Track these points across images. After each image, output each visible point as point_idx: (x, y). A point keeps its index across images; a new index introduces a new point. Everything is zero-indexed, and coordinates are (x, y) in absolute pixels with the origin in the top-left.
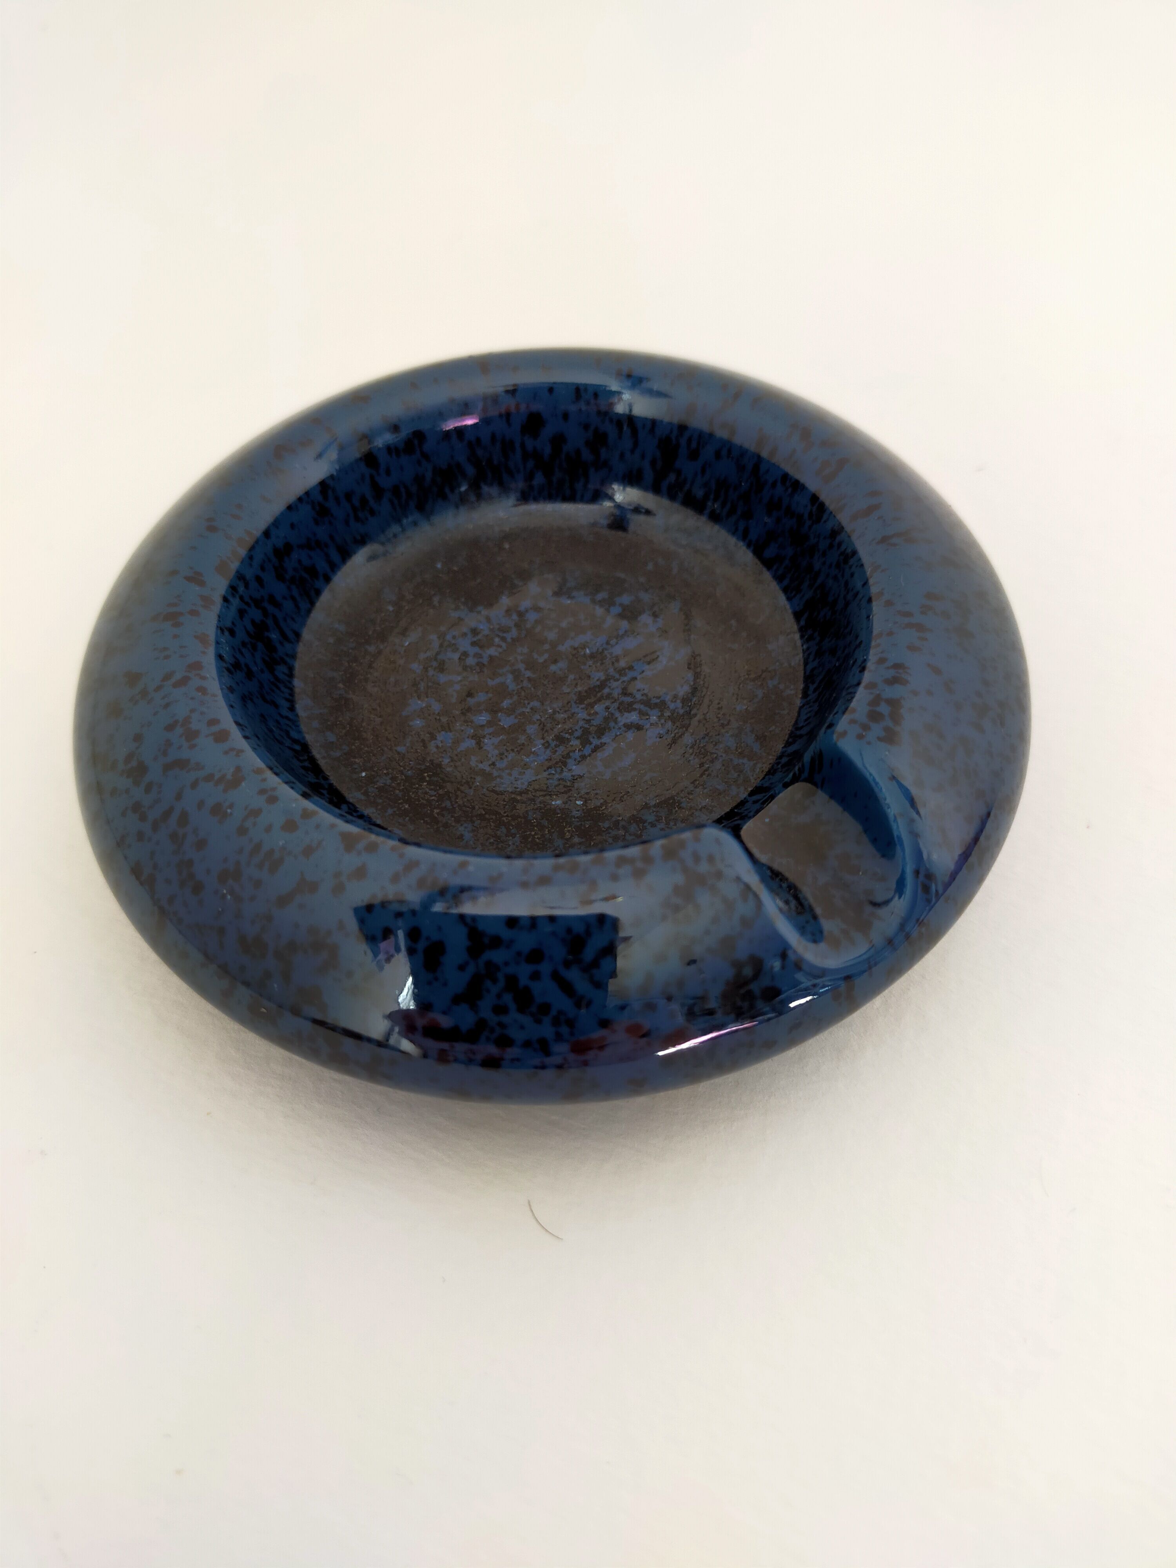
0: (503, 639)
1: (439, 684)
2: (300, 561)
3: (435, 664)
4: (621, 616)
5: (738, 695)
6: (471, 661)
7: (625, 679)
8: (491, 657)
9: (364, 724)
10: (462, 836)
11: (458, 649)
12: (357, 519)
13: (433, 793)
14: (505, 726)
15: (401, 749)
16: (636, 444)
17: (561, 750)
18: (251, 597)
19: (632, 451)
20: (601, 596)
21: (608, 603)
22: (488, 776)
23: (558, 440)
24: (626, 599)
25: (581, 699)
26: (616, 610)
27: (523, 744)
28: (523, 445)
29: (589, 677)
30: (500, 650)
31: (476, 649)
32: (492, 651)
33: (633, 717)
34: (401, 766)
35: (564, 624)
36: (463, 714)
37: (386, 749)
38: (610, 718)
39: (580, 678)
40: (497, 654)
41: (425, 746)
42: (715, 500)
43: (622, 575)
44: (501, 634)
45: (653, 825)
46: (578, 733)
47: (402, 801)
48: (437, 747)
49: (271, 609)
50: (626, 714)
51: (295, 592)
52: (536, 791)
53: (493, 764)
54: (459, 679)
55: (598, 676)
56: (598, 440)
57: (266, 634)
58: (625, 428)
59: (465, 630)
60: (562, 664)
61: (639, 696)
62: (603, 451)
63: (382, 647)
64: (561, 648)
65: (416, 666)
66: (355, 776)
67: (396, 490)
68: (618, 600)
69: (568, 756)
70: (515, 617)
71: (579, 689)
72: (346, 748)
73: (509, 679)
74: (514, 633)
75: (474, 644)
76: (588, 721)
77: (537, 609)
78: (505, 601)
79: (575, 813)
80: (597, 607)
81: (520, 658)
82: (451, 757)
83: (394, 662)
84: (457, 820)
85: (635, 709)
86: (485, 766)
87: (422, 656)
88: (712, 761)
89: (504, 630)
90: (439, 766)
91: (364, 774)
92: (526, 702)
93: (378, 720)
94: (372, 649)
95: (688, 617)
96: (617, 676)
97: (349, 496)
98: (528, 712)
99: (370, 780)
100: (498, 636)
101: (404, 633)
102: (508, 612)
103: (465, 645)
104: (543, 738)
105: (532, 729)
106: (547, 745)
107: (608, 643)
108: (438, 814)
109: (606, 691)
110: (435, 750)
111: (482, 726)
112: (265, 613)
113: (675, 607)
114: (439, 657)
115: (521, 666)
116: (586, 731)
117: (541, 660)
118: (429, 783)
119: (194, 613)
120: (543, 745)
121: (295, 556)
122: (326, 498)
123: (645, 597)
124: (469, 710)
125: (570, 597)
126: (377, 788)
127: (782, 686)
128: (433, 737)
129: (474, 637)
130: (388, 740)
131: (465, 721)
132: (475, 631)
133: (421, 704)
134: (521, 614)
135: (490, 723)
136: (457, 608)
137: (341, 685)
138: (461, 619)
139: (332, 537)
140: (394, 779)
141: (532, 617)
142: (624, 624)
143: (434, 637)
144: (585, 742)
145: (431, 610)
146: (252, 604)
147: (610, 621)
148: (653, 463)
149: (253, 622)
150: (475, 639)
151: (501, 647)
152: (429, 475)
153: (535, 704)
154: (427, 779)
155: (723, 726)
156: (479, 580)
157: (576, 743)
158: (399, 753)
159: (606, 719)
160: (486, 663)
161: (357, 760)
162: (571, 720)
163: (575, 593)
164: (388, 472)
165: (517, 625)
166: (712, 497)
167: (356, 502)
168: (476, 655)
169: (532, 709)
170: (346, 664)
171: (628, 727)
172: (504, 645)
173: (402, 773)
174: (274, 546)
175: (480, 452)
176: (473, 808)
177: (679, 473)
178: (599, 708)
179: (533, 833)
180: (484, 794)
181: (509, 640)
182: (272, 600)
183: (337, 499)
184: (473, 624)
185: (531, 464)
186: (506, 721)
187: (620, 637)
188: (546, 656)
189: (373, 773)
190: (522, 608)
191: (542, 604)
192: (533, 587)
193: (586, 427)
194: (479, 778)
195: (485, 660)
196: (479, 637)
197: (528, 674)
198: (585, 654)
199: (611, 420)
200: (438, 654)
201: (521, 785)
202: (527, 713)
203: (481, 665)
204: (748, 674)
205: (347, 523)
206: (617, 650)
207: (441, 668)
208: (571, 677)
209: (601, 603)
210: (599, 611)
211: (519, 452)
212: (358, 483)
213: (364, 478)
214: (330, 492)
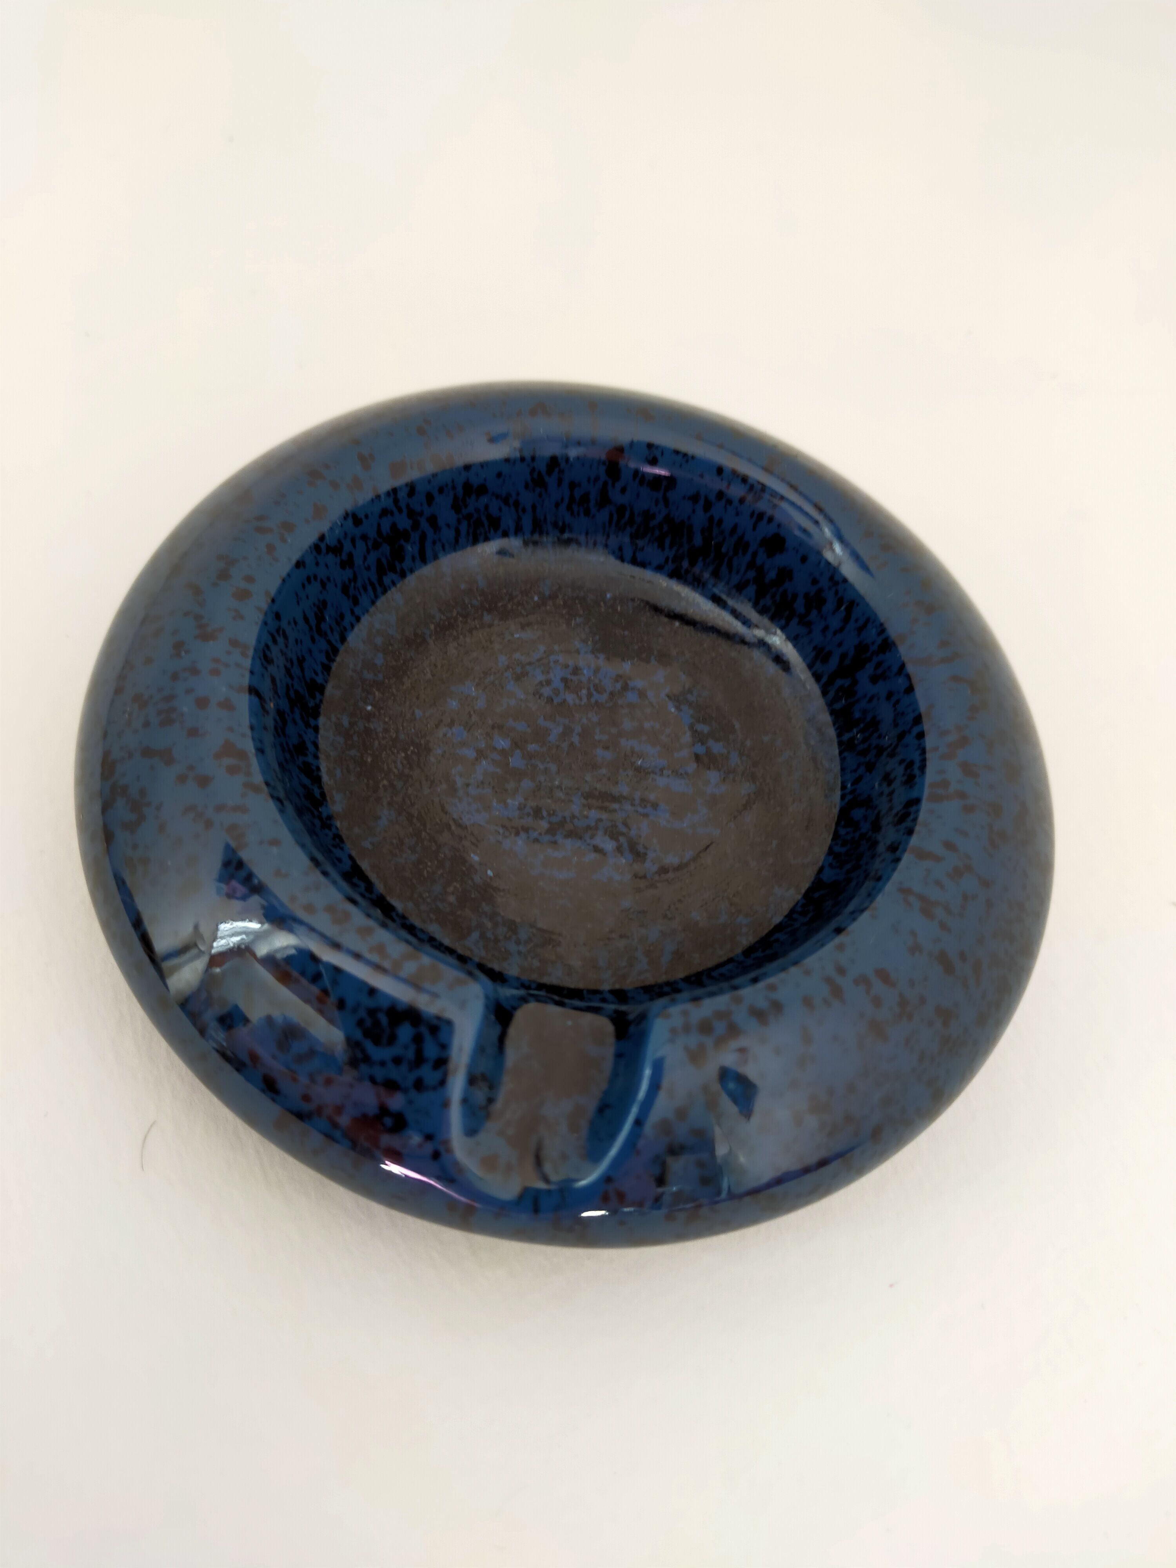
0: (590, 695)
1: (502, 688)
2: (487, 507)
3: (519, 670)
4: (697, 757)
5: (706, 903)
6: (546, 691)
7: (640, 810)
8: (565, 701)
9: (415, 671)
10: (380, 818)
11: (548, 672)
12: (569, 508)
13: (400, 766)
14: (511, 764)
15: (418, 713)
16: (841, 630)
17: (528, 821)
18: (408, 506)
19: (835, 633)
20: (704, 728)
21: (699, 738)
22: (453, 790)
23: (785, 574)
24: (717, 748)
25: (588, 796)
26: (700, 749)
27: (506, 790)
28: (755, 554)
29: (617, 783)
30: (577, 701)
31: (561, 686)
32: (570, 698)
33: (609, 845)
34: (403, 726)
35: (647, 725)
36: (493, 727)
37: (408, 703)
38: (591, 829)
39: (609, 779)
40: (571, 702)
41: (437, 726)
42: (861, 731)
43: (737, 726)
44: (592, 689)
45: (518, 943)
46: (554, 819)
47: (371, 753)
48: (445, 735)
49: (424, 525)
50: (607, 838)
51: (464, 527)
52: (472, 834)
53: (468, 785)
54: (522, 697)
55: (623, 789)
56: (816, 601)
57: (402, 542)
58: (843, 608)
59: (571, 663)
60: (608, 755)
61: (633, 833)
62: (814, 613)
63: (496, 622)
64: (623, 742)
65: (503, 660)
66: (361, 704)
67: (621, 509)
68: (711, 743)
69: (526, 830)
70: (619, 686)
71: (598, 786)
72: (380, 677)
73: (556, 731)
74: (603, 698)
75: (565, 680)
76: (573, 817)
77: (642, 694)
78: (627, 667)
79: (477, 879)
80: (689, 734)
81: (585, 721)
82: (445, 752)
83: (491, 642)
84: (390, 804)
85: (617, 840)
86: (459, 782)
87: (517, 656)
88: (621, 936)
89: (599, 689)
90: (428, 750)
91: (369, 708)
92: (548, 759)
93: (429, 676)
94: (487, 618)
95: (747, 806)
96: (637, 802)
97: (573, 485)
98: (540, 769)
99: (369, 716)
100: (589, 689)
101: (523, 627)
102: (618, 678)
103: (556, 675)
104: (526, 799)
105: (527, 784)
106: (521, 808)
107: (662, 770)
108: (384, 786)
109: (616, 806)
110: (441, 735)
111: (495, 749)
112: (416, 526)
113: (746, 788)
114: (528, 668)
115: (578, 729)
116: (563, 822)
117: (597, 737)
118: (407, 757)
119: (335, 485)
120: (520, 804)
121: (484, 500)
122: (550, 472)
123: (735, 759)
124: (501, 727)
125: (678, 708)
126: (365, 727)
127: (744, 930)
128: (451, 724)
129: (571, 674)
130: (418, 698)
131: (488, 734)
132: (576, 671)
133: (473, 692)
134: (625, 688)
135: (504, 753)
136: (585, 641)
137: (432, 627)
138: (578, 652)
139: (534, 507)
140: (386, 731)
141: (631, 697)
142: (692, 767)
143: (542, 648)
144: (551, 831)
145: (564, 626)
146: (405, 511)
147: (685, 753)
148: (843, 656)
149: (394, 526)
150: (569, 677)
151: (581, 699)
152: (659, 518)
153: (553, 768)
154: (409, 753)
155: (665, 916)
156: (626, 633)
157: (544, 825)
158: (413, 713)
159: (588, 828)
160: (555, 702)
161: (377, 693)
162: (563, 804)
163: (685, 708)
164: (623, 490)
165: (612, 694)
166: (862, 726)
167: (577, 494)
168: (556, 692)
169: (546, 769)
170: (455, 614)
171: (596, 849)
172: (585, 700)
173: (397, 731)
174: (468, 479)
175: (715, 531)
176: (413, 805)
177: (855, 682)
178: (594, 814)
179: (429, 864)
180: (433, 801)
181: (593, 700)
182: (433, 521)
183: (560, 482)
184: (581, 664)
185: (751, 574)
186: (516, 761)
187: (676, 773)
188: (605, 737)
189: (377, 713)
190: (631, 684)
191: (650, 694)
192: (660, 675)
193: (815, 582)
194: (444, 786)
195: (556, 700)
196: (574, 678)
197: (576, 739)
198: (635, 762)
199: (837, 593)
200: (530, 664)
201: (466, 820)
202: (538, 768)
203: (550, 700)
204: (734, 896)
205: (557, 505)
206: (661, 781)
207: (518, 678)
208: (604, 771)
209: (695, 732)
210: (687, 738)
211: (748, 557)
212: (589, 480)
213: (597, 479)
214: (557, 470)
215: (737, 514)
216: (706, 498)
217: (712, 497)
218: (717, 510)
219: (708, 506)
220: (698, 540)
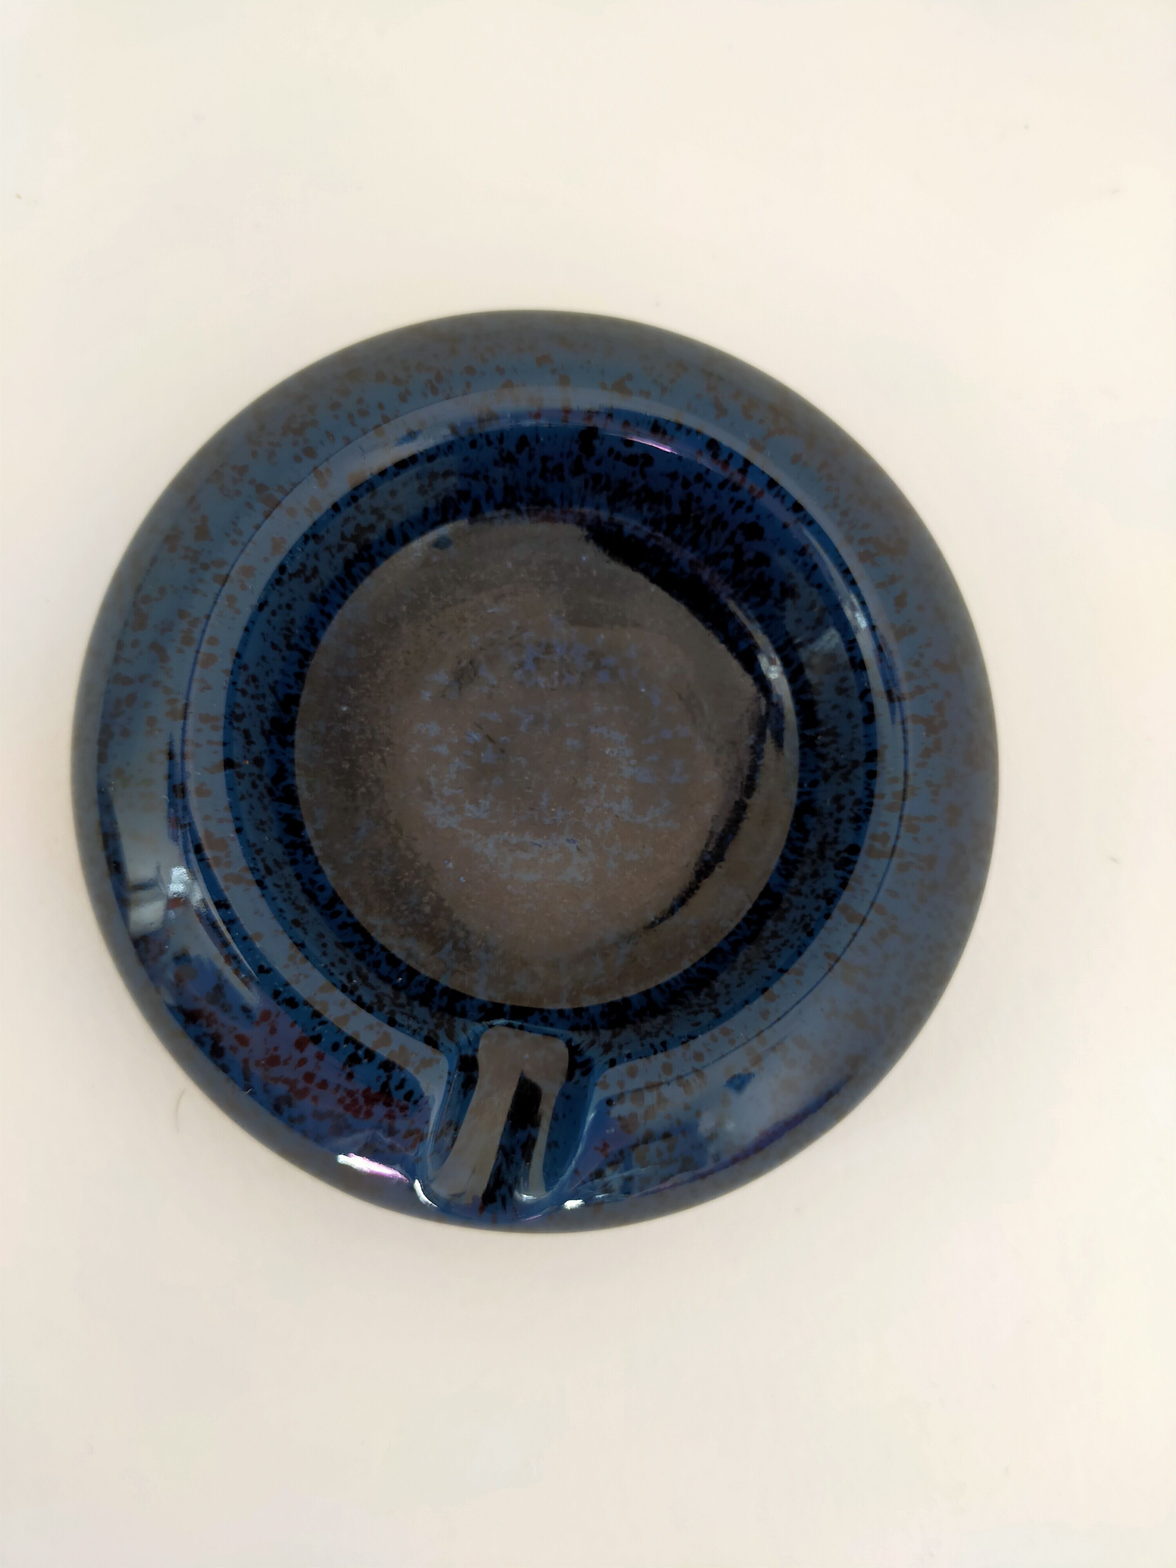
0: (561, 677)
3: (492, 651)
8: (537, 685)
9: (388, 661)
10: (359, 829)
11: (521, 652)
14: (483, 759)
15: (393, 709)
22: (427, 792)
23: (763, 559)
26: (667, 734)
27: (478, 790)
28: (733, 534)
30: (549, 685)
31: (533, 667)
32: (542, 681)
34: (378, 725)
35: (617, 709)
37: (382, 699)
39: (577, 770)
40: (542, 685)
41: (411, 723)
44: (564, 670)
46: (524, 818)
47: (349, 758)
48: (419, 732)
50: (573, 836)
52: (445, 838)
53: (442, 786)
54: (496, 684)
55: (591, 782)
59: (544, 643)
60: (579, 741)
61: (597, 831)
63: (469, 597)
64: (594, 729)
65: (476, 641)
66: (336, 706)
67: (597, 477)
70: (590, 665)
71: (567, 779)
73: (527, 720)
74: (575, 679)
75: (537, 661)
77: (613, 673)
80: (657, 717)
81: (556, 707)
82: (419, 751)
83: (465, 620)
86: (433, 782)
87: (490, 634)
89: (570, 669)
90: (404, 750)
91: (345, 709)
92: (519, 752)
93: (402, 665)
94: (459, 592)
95: (708, 796)
97: (545, 459)
98: (511, 763)
99: (346, 718)
100: (561, 670)
101: (498, 598)
102: (590, 655)
103: (529, 655)
105: (498, 781)
106: (492, 808)
107: (629, 759)
108: (362, 794)
110: (416, 732)
111: (468, 744)
114: (501, 648)
115: (549, 716)
117: (567, 725)
122: (519, 450)
124: (474, 718)
126: (342, 730)
128: (426, 719)
129: (543, 653)
130: (392, 692)
131: (461, 728)
132: (549, 649)
134: (597, 666)
135: (476, 748)
136: (559, 613)
137: (404, 608)
140: (362, 732)
141: (603, 677)
143: (515, 624)
144: (520, 831)
145: (538, 595)
147: (652, 739)
150: (542, 656)
151: (553, 682)
152: (637, 487)
158: (388, 710)
160: (527, 687)
161: (352, 690)
164: (598, 462)
167: (550, 465)
168: (528, 674)
169: (516, 763)
170: (427, 591)
172: (557, 683)
173: (373, 732)
175: (694, 505)
176: (389, 811)
179: (406, 874)
180: (408, 807)
181: (564, 683)
183: (531, 457)
184: (555, 639)
185: (730, 549)
186: (488, 756)
187: (642, 763)
188: (575, 725)
189: (352, 714)
190: (603, 662)
191: (621, 672)
194: (419, 789)
195: (528, 685)
196: (547, 657)
198: (603, 752)
201: (440, 824)
202: (509, 763)
203: (522, 685)
205: (529, 475)
206: (627, 772)
207: (492, 660)
208: (572, 763)
210: (655, 722)
211: (727, 534)
212: (562, 455)
213: (570, 453)
214: (527, 449)
215: (716, 497)
216: (684, 478)
217: (691, 478)
218: (696, 489)
219: (686, 484)
220: (677, 510)
